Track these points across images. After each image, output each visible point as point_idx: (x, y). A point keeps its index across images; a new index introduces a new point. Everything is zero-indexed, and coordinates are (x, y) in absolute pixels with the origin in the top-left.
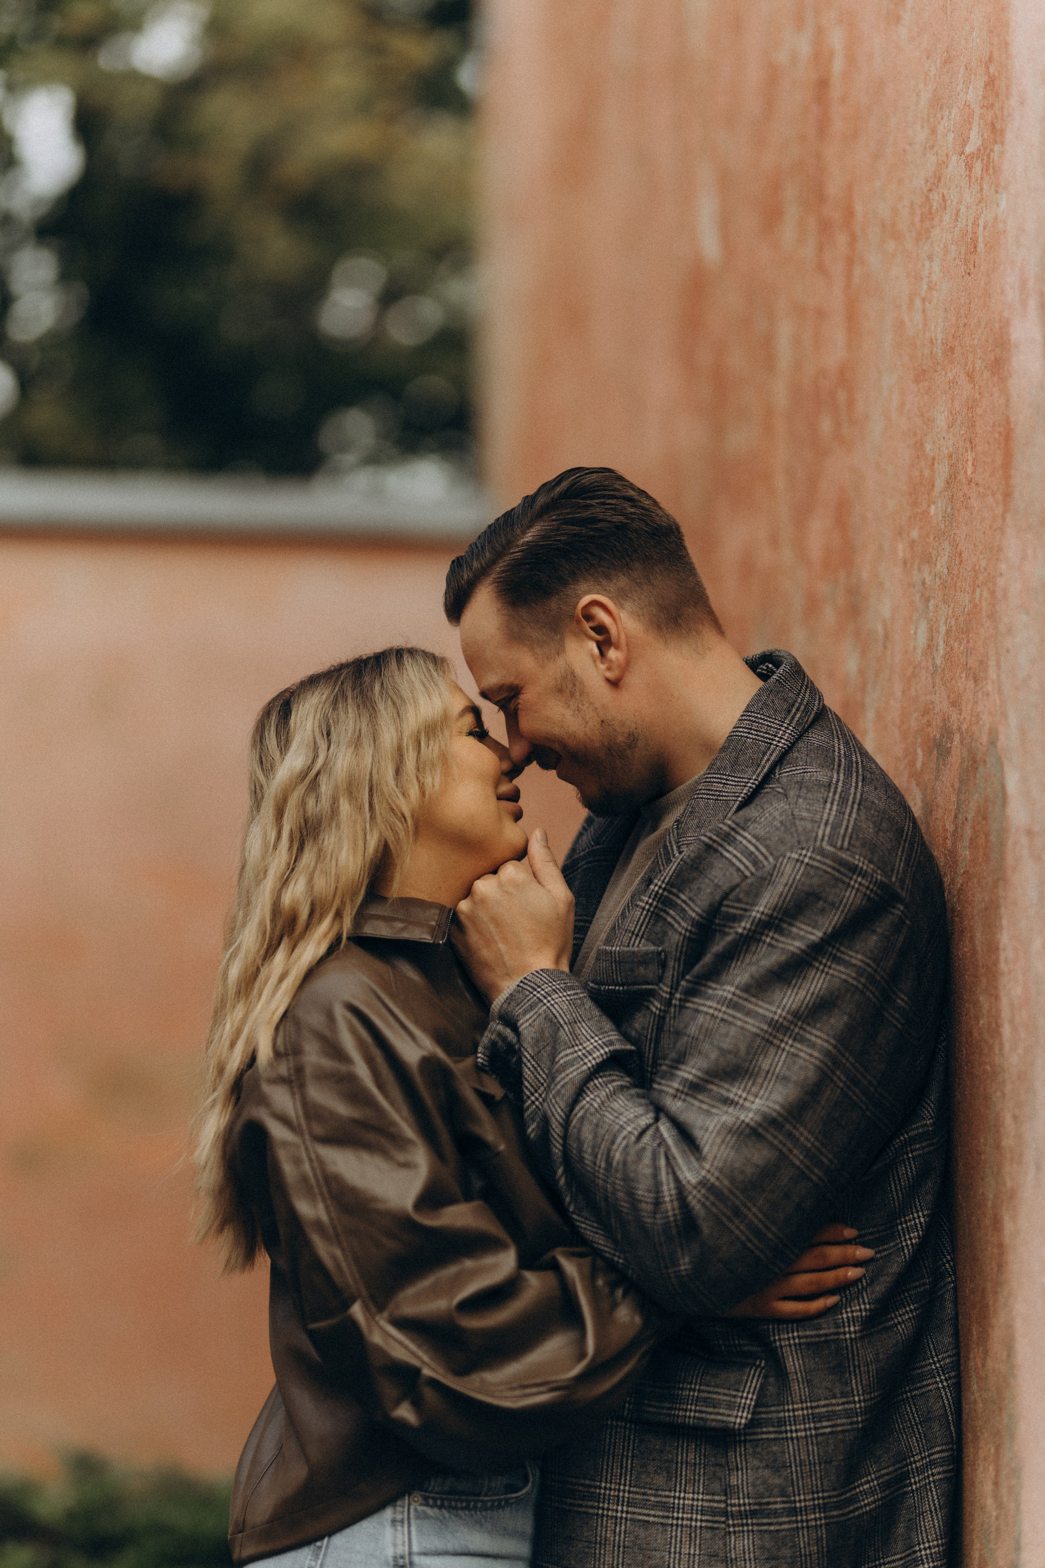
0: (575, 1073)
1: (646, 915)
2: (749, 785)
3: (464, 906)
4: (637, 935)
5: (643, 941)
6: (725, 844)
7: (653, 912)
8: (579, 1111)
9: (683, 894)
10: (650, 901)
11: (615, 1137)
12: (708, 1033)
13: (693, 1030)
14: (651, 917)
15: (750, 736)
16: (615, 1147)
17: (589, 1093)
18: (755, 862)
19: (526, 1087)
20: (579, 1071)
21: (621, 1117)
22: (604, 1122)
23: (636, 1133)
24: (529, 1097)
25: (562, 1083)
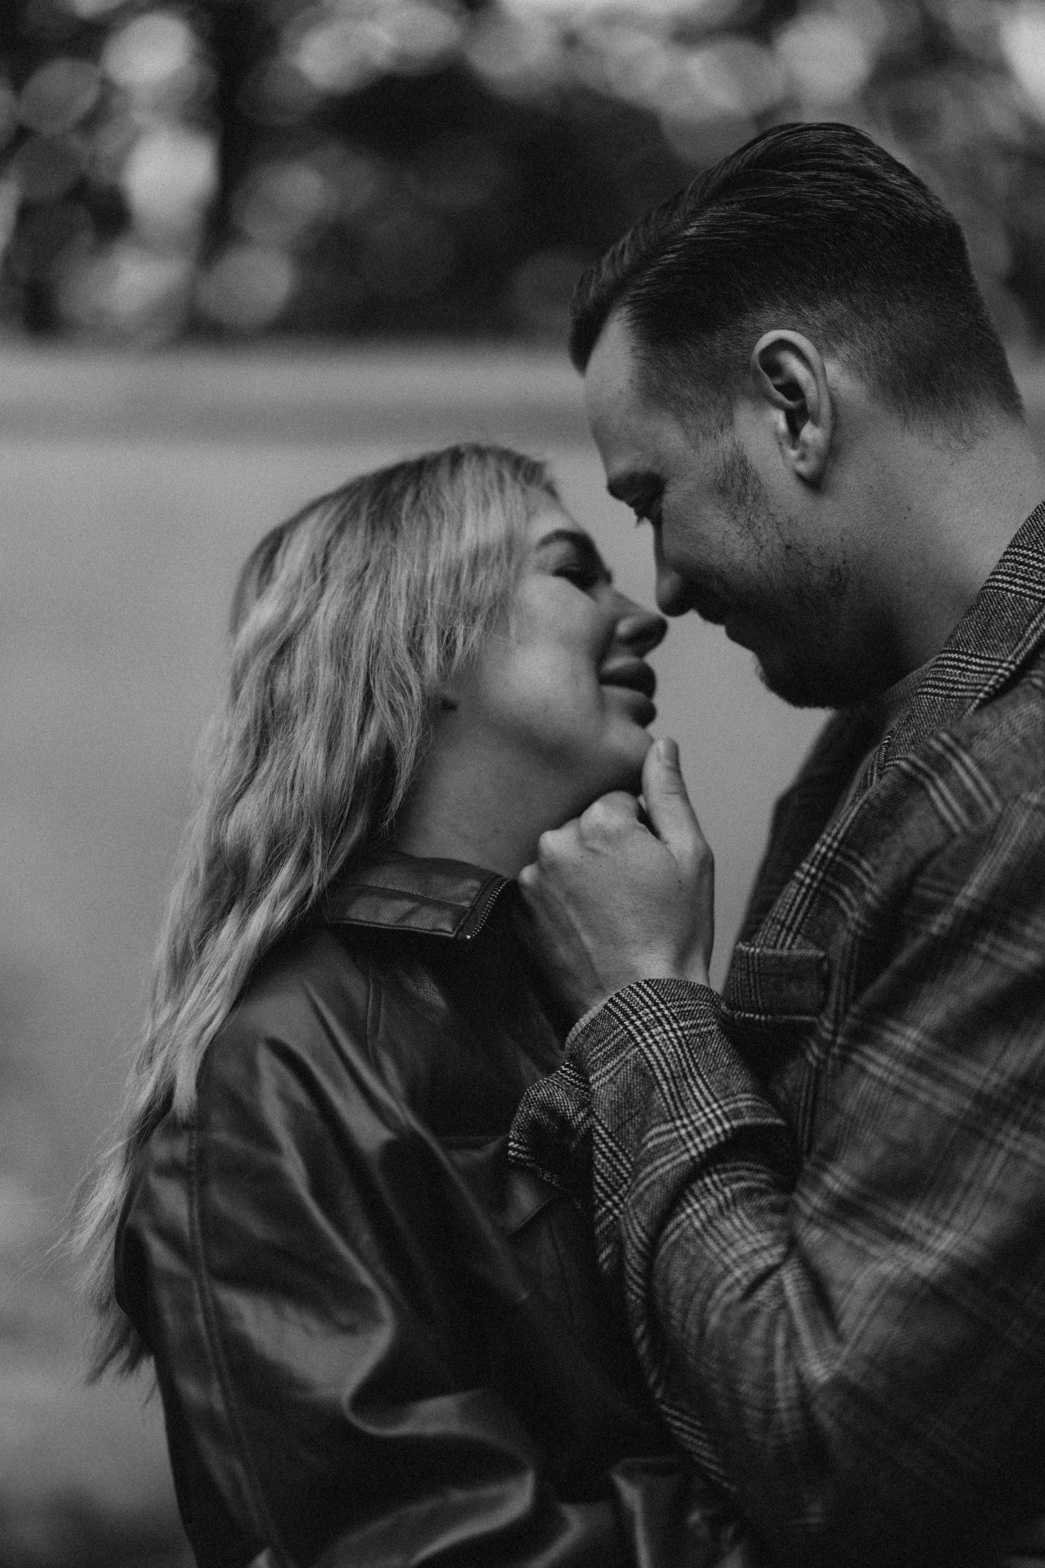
0: (668, 1167)
1: (805, 896)
2: (1000, 671)
3: (528, 875)
4: (789, 929)
5: (799, 939)
6: (935, 775)
7: (817, 890)
8: (673, 1231)
9: (868, 860)
10: (813, 870)
11: (714, 1286)
12: (873, 1110)
13: (850, 1103)
14: (813, 898)
15: (1013, 588)
16: (711, 1304)
17: (692, 1200)
18: (972, 809)
19: (598, 1184)
20: (675, 1163)
21: (730, 1250)
22: (704, 1257)
23: (745, 1282)
24: (602, 1202)
25: (646, 1182)
